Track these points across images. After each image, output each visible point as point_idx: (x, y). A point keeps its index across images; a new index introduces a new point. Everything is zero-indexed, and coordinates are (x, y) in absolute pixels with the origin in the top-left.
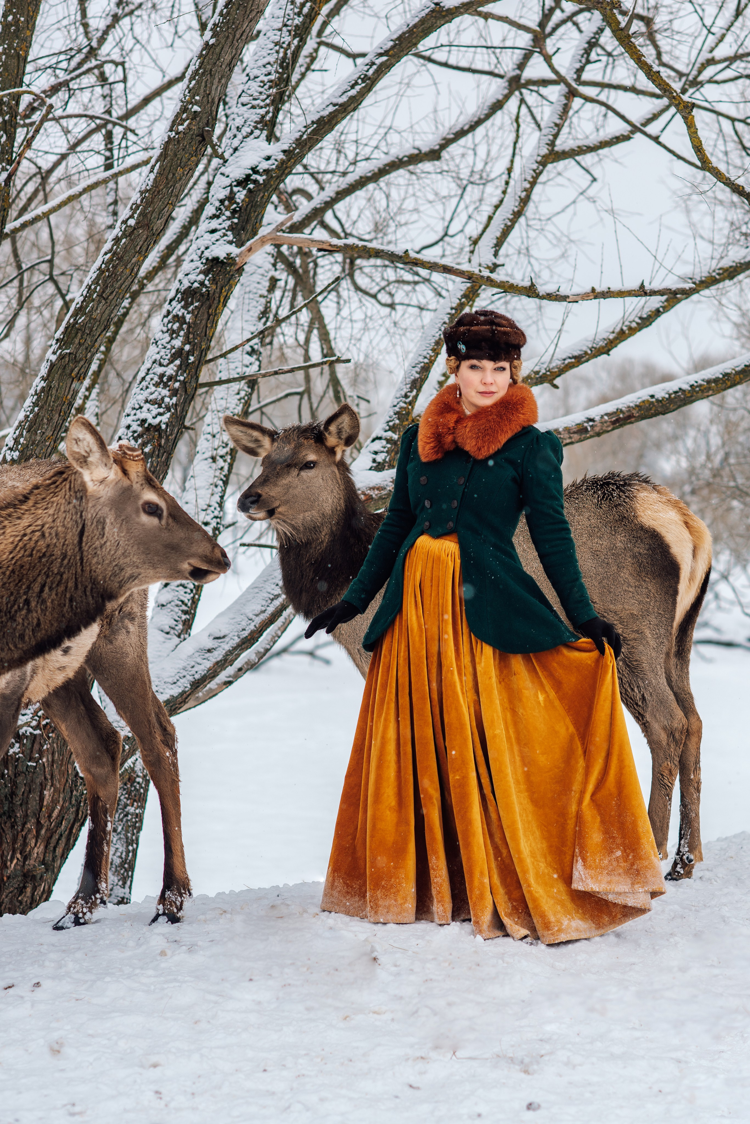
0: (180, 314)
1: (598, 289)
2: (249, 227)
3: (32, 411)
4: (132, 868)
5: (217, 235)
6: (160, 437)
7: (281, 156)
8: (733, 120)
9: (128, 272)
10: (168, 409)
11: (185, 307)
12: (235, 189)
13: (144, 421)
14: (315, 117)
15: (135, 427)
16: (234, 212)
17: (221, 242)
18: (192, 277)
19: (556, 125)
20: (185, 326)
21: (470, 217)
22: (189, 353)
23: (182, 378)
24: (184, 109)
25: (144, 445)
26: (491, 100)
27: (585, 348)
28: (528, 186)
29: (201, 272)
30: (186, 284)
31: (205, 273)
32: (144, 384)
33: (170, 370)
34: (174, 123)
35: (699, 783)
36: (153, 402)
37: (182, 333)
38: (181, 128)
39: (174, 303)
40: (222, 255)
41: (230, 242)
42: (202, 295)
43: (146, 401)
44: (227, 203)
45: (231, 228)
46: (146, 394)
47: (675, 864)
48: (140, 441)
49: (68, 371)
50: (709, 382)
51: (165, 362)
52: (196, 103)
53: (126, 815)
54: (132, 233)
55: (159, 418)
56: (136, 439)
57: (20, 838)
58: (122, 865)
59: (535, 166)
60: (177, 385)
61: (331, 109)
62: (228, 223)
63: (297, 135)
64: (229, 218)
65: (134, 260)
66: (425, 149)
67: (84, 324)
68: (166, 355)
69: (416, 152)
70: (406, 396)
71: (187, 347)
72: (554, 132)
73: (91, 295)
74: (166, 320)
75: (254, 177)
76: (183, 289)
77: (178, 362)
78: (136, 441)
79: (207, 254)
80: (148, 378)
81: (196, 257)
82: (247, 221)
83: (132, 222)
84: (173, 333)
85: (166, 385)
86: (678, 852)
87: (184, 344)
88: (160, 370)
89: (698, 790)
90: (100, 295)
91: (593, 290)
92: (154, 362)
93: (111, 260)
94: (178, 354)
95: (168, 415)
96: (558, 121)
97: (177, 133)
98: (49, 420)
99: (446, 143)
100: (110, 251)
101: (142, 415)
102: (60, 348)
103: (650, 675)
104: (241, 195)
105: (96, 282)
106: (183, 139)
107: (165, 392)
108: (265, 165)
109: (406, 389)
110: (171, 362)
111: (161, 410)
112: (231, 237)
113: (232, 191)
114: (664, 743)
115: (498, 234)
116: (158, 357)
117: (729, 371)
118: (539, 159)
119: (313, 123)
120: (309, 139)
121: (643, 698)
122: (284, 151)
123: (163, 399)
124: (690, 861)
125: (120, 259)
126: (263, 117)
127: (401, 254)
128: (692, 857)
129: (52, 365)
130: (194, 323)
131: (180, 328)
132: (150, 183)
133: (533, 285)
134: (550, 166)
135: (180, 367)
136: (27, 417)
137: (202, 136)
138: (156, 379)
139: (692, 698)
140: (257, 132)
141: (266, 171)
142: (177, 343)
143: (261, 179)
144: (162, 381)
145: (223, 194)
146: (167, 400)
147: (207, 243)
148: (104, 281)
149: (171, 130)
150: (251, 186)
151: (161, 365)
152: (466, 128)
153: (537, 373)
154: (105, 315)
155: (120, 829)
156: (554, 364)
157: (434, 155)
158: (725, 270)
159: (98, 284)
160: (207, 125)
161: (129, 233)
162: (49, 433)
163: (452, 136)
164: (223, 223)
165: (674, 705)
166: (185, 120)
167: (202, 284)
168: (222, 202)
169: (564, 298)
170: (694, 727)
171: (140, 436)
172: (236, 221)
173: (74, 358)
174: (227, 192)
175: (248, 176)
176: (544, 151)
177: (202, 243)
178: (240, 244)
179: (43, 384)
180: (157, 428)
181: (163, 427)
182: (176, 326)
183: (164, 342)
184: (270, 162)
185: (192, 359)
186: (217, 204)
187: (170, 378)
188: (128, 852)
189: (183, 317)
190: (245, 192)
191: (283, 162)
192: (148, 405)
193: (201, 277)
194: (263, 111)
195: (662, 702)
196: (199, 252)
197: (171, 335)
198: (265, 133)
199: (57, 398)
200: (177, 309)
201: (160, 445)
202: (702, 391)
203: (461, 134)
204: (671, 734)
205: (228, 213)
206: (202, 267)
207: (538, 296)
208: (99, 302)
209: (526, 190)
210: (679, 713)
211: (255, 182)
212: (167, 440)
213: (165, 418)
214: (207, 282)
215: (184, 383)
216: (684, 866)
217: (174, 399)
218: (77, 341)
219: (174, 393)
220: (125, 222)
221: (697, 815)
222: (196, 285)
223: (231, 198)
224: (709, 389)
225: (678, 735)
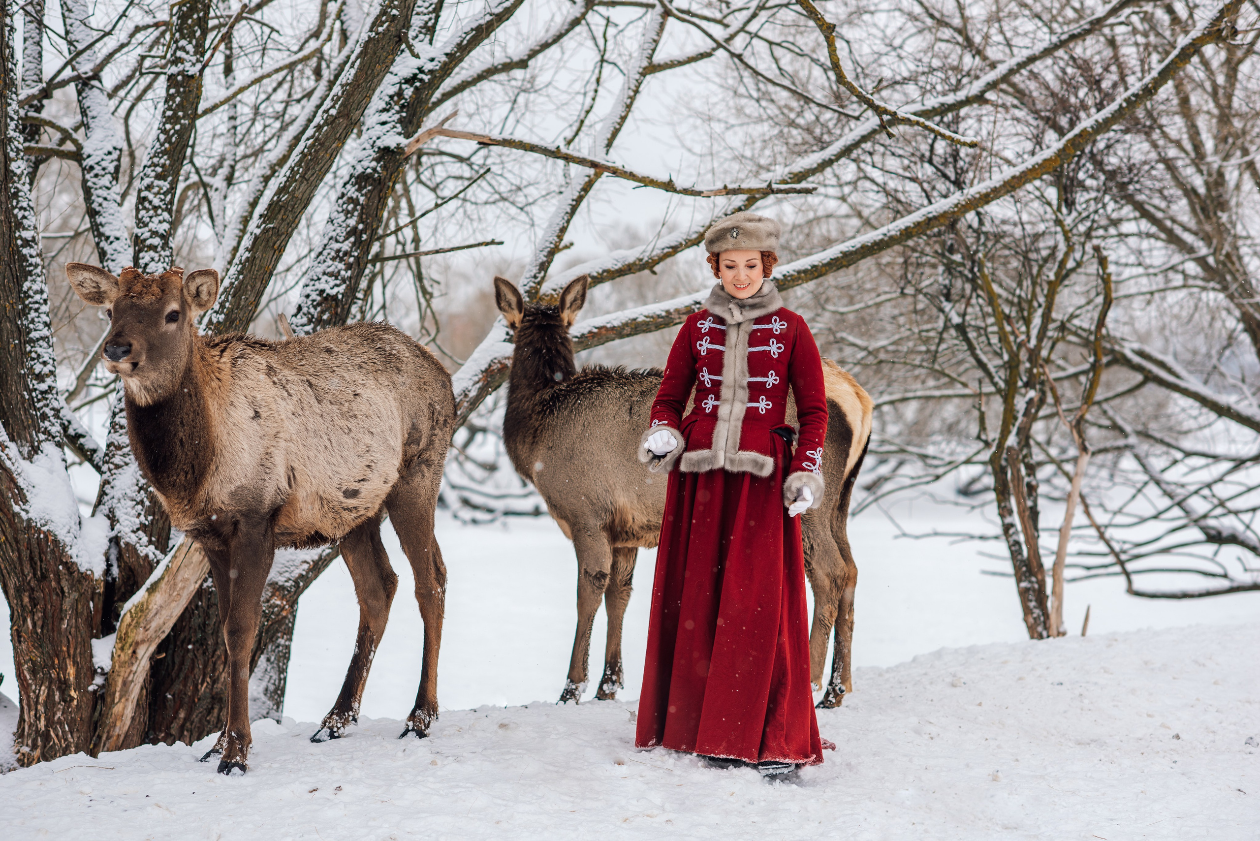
0: (354, 196)
1: (731, 186)
2: (415, 121)
3: (237, 279)
4: (283, 694)
5: (387, 127)
6: (337, 306)
7: (444, 59)
8: (771, 43)
9: (328, 156)
10: (344, 281)
11: (358, 190)
12: (404, 86)
13: (322, 291)
14: (474, 25)
15: (314, 296)
16: (403, 106)
17: (391, 133)
18: (366, 163)
19: (655, 41)
20: (359, 207)
22: (363, 231)
23: (356, 254)
24: (383, 13)
25: (323, 312)
28: (632, 94)
29: (373, 160)
30: (360, 170)
31: (378, 160)
32: (321, 258)
33: (346, 246)
34: (374, 24)
35: (852, 623)
36: (331, 275)
37: (356, 213)
38: (380, 29)
39: (348, 186)
40: (393, 146)
41: (399, 134)
42: (374, 180)
43: (324, 274)
44: (396, 98)
45: (400, 121)
46: (323, 267)
47: (828, 694)
48: (319, 309)
49: (271, 244)
50: (799, 272)
51: (341, 239)
52: (395, 7)
53: (278, 647)
54: (333, 121)
55: (336, 290)
56: (315, 307)
57: (210, 663)
58: (275, 691)
59: (637, 76)
60: (352, 260)
61: (488, 18)
62: (397, 116)
63: (458, 40)
64: (398, 112)
65: (334, 146)
66: (516, 59)
67: (287, 202)
68: (342, 232)
69: (508, 61)
70: (535, 277)
71: (361, 226)
72: (653, 47)
73: (294, 176)
74: (341, 201)
75: (420, 76)
76: (357, 174)
77: (352, 239)
78: (315, 309)
79: (379, 143)
80: (325, 253)
81: (368, 146)
82: (414, 115)
83: (333, 112)
84: (348, 213)
85: (341, 260)
86: (831, 683)
87: (358, 223)
88: (336, 246)
89: (851, 629)
90: (303, 177)
91: (725, 187)
92: (331, 238)
93: (313, 145)
94: (353, 232)
95: (344, 286)
96: (656, 38)
97: (377, 33)
98: (253, 287)
99: (533, 54)
100: (312, 137)
101: (321, 286)
102: (264, 222)
103: (819, 528)
104: (409, 92)
105: (299, 164)
106: (383, 39)
107: (341, 266)
108: (429, 66)
109: (535, 270)
110: (346, 239)
111: (338, 282)
112: (399, 128)
113: (400, 88)
114: (828, 588)
116: (334, 234)
117: (816, 263)
118: (641, 70)
119: (472, 30)
120: (467, 45)
121: (812, 547)
122: (447, 54)
123: (339, 272)
124: (842, 691)
125: (322, 144)
126: (426, 23)
127: (553, 149)
128: (843, 688)
129: (256, 238)
130: (367, 205)
131: (355, 209)
132: (351, 77)
133: (671, 181)
134: (648, 77)
135: (354, 244)
136: (232, 284)
137: (399, 37)
138: (333, 254)
139: (849, 547)
140: (421, 36)
141: (431, 72)
142: (352, 222)
143: (426, 78)
144: (339, 256)
145: (393, 90)
146: (343, 273)
147: (379, 133)
148: (307, 164)
149: (371, 31)
150: (418, 84)
151: (337, 241)
152: (550, 41)
153: (641, 260)
154: (306, 195)
155: (272, 659)
156: (654, 253)
157: (523, 64)
158: (796, 175)
159: (300, 166)
160: (403, 27)
161: (330, 121)
162: (252, 299)
163: (538, 48)
164: (392, 116)
165: (838, 555)
166: (384, 22)
167: (374, 170)
168: (391, 97)
169: (699, 193)
170: (852, 574)
171: (319, 304)
172: (404, 114)
173: (277, 232)
174: (396, 88)
175: (415, 75)
176: (645, 63)
177: (374, 133)
178: (408, 136)
179: (247, 254)
180: (334, 298)
181: (340, 297)
182: (351, 207)
183: (340, 221)
184: (434, 63)
185: (364, 237)
186: (387, 99)
187: (346, 253)
188: (280, 680)
189: (357, 199)
190: (412, 89)
191: (445, 64)
192: (326, 277)
193: (374, 164)
194: (426, 18)
195: (827, 552)
196: (371, 142)
197: (346, 215)
198: (428, 37)
199: (260, 267)
200: (352, 192)
201: (336, 313)
202: (793, 280)
203: (545, 46)
204: (834, 580)
205: (397, 108)
206: (374, 155)
207: (675, 191)
208: (302, 182)
209: (630, 97)
210: (842, 562)
211: (421, 80)
212: (343, 309)
213: (342, 289)
214: (379, 169)
215: (357, 258)
216: (836, 696)
217: (349, 273)
218: (280, 217)
219: (349, 267)
220: (326, 111)
221: (849, 651)
222: (369, 171)
223: (400, 94)
224: (799, 278)
225: (839, 581)
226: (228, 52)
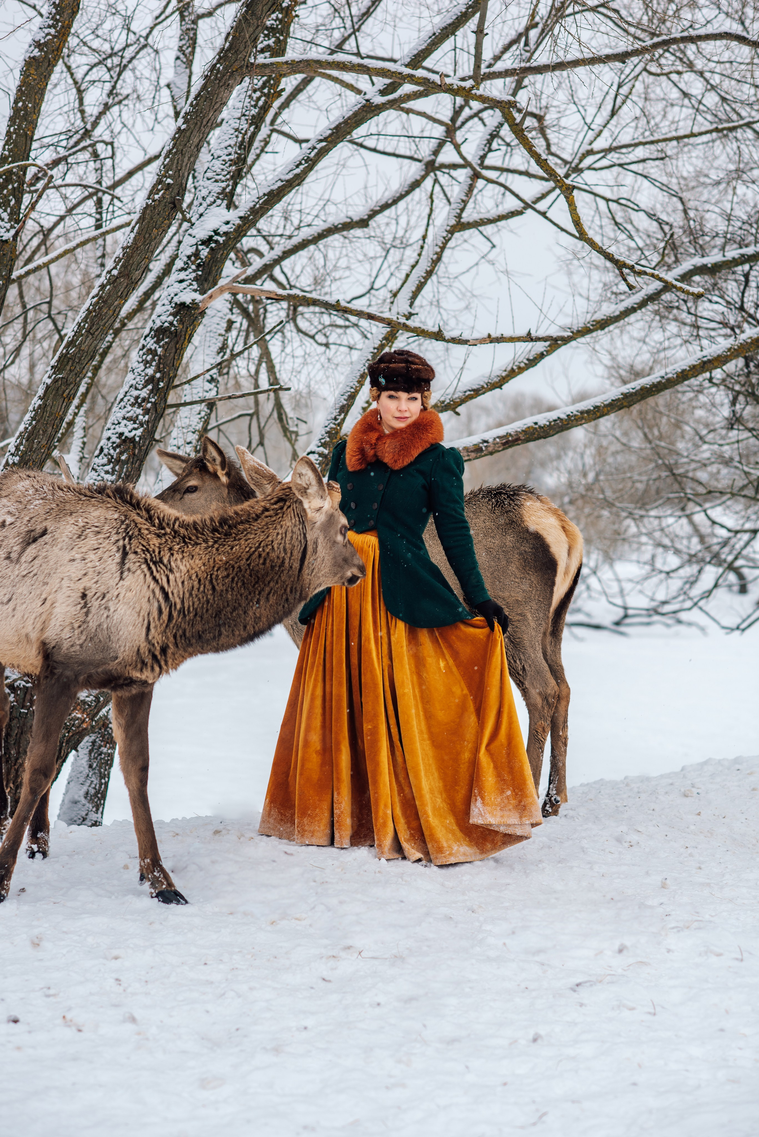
0: (153, 348)
1: (494, 335)
2: (211, 279)
3: (30, 424)
4: (104, 797)
5: (184, 284)
6: (134, 447)
7: (238, 221)
8: (608, 200)
9: (111, 312)
10: (141, 425)
11: (157, 342)
12: (200, 247)
13: (121, 434)
14: (266, 191)
15: (114, 439)
16: (199, 265)
17: (188, 290)
18: (163, 318)
19: (463, 201)
20: (156, 358)
21: (392, 274)
22: (159, 380)
23: (153, 400)
24: (159, 182)
25: (121, 453)
26: (410, 180)
27: (482, 383)
28: (439, 250)
29: (171, 314)
30: (158, 324)
31: (174, 315)
32: (122, 404)
33: (144, 393)
34: (151, 193)
35: (566, 738)
36: (129, 419)
37: (154, 363)
38: (156, 197)
39: (148, 339)
40: (188, 301)
41: (195, 291)
42: (171, 333)
43: (124, 418)
44: (193, 258)
45: (196, 279)
46: (123, 412)
47: (545, 804)
48: (118, 450)
49: (60, 392)
50: (582, 412)
51: (140, 387)
52: (170, 177)
53: (100, 754)
54: (115, 281)
55: (134, 432)
56: (114, 449)
57: (13, 770)
58: (96, 795)
59: (445, 234)
60: (149, 405)
61: (280, 184)
62: (194, 275)
63: (252, 204)
64: (194, 271)
65: (116, 303)
66: (356, 218)
67: (75, 354)
68: (141, 381)
70: (335, 419)
71: (158, 375)
72: (461, 207)
73: (81, 331)
74: (141, 353)
75: (216, 238)
76: (156, 327)
77: (150, 387)
78: (115, 450)
79: (176, 300)
80: (126, 399)
81: (166, 302)
82: (210, 273)
83: (115, 272)
84: (147, 363)
85: (140, 406)
86: (548, 794)
87: (155, 372)
88: (135, 393)
89: (565, 744)
90: (88, 331)
91: (489, 336)
92: (131, 386)
93: (97, 303)
94: (151, 380)
95: (141, 430)
96: (464, 198)
97: (154, 201)
98: (44, 432)
99: (374, 214)
100: (97, 295)
101: (120, 429)
102: (54, 373)
103: (530, 650)
104: (205, 252)
105: (85, 320)
106: (158, 205)
107: (140, 411)
108: (224, 229)
109: (335, 413)
110: (145, 386)
111: (136, 426)
112: (195, 286)
113: (197, 248)
114: (540, 706)
115: (414, 289)
116: (134, 382)
117: (598, 404)
118: (448, 228)
119: (265, 195)
120: (261, 208)
121: (524, 669)
122: (241, 218)
123: (137, 417)
124: (557, 802)
125: (105, 302)
126: (224, 189)
127: (334, 303)
128: (559, 798)
129: (48, 387)
130: (164, 355)
131: (153, 360)
132: (131, 241)
133: (440, 331)
134: (457, 235)
135: (151, 391)
136: (26, 428)
137: (173, 203)
138: (132, 400)
139: (562, 669)
140: (219, 202)
141: (226, 234)
142: (150, 371)
143: (221, 240)
144: (137, 402)
145: (190, 251)
146: (141, 417)
147: (177, 290)
148: (92, 320)
149: (148, 198)
150: (213, 245)
151: (136, 389)
152: (390, 202)
153: (443, 402)
154: (92, 348)
155: (95, 765)
156: (456, 396)
157: (363, 223)
158: (598, 322)
159: (86, 322)
160: (178, 195)
161: (113, 281)
162: (44, 442)
163: (378, 208)
164: (189, 275)
165: (549, 675)
166: (160, 190)
167: (171, 323)
168: (189, 257)
169: (465, 342)
170: (564, 693)
171: (118, 446)
172: (200, 273)
173: (65, 382)
174: (193, 250)
175: (211, 237)
176: (453, 222)
177: (172, 291)
178: (203, 292)
179: (40, 402)
180: (132, 440)
181: (137, 439)
182: (149, 357)
183: (139, 370)
184: (229, 226)
185: (162, 384)
186: (185, 259)
187: (144, 400)
188: (101, 784)
189: (156, 350)
190: (208, 250)
191: (239, 226)
192: (125, 422)
193: (171, 318)
194: (224, 185)
195: (538, 672)
196: (170, 298)
197: (145, 365)
198: (225, 202)
199: (51, 414)
200: (151, 343)
201: (134, 454)
202: (576, 420)
203: (386, 206)
204: (545, 698)
205: (194, 267)
206: (171, 310)
207: (444, 340)
208: (87, 337)
209: (437, 253)
210: (552, 682)
211: (216, 242)
212: (140, 450)
213: (139, 432)
214: (175, 323)
215: (154, 404)
216: (552, 805)
217: (147, 417)
218: (68, 368)
219: (147, 412)
220: (109, 272)
221: (564, 765)
222: (166, 324)
223: (196, 254)
224: (582, 418)
225: (551, 700)
226: (98, 216)
